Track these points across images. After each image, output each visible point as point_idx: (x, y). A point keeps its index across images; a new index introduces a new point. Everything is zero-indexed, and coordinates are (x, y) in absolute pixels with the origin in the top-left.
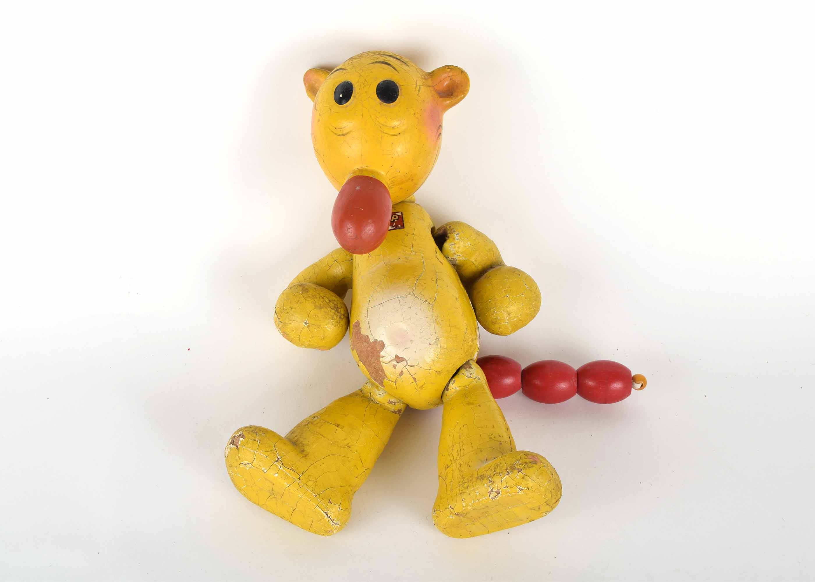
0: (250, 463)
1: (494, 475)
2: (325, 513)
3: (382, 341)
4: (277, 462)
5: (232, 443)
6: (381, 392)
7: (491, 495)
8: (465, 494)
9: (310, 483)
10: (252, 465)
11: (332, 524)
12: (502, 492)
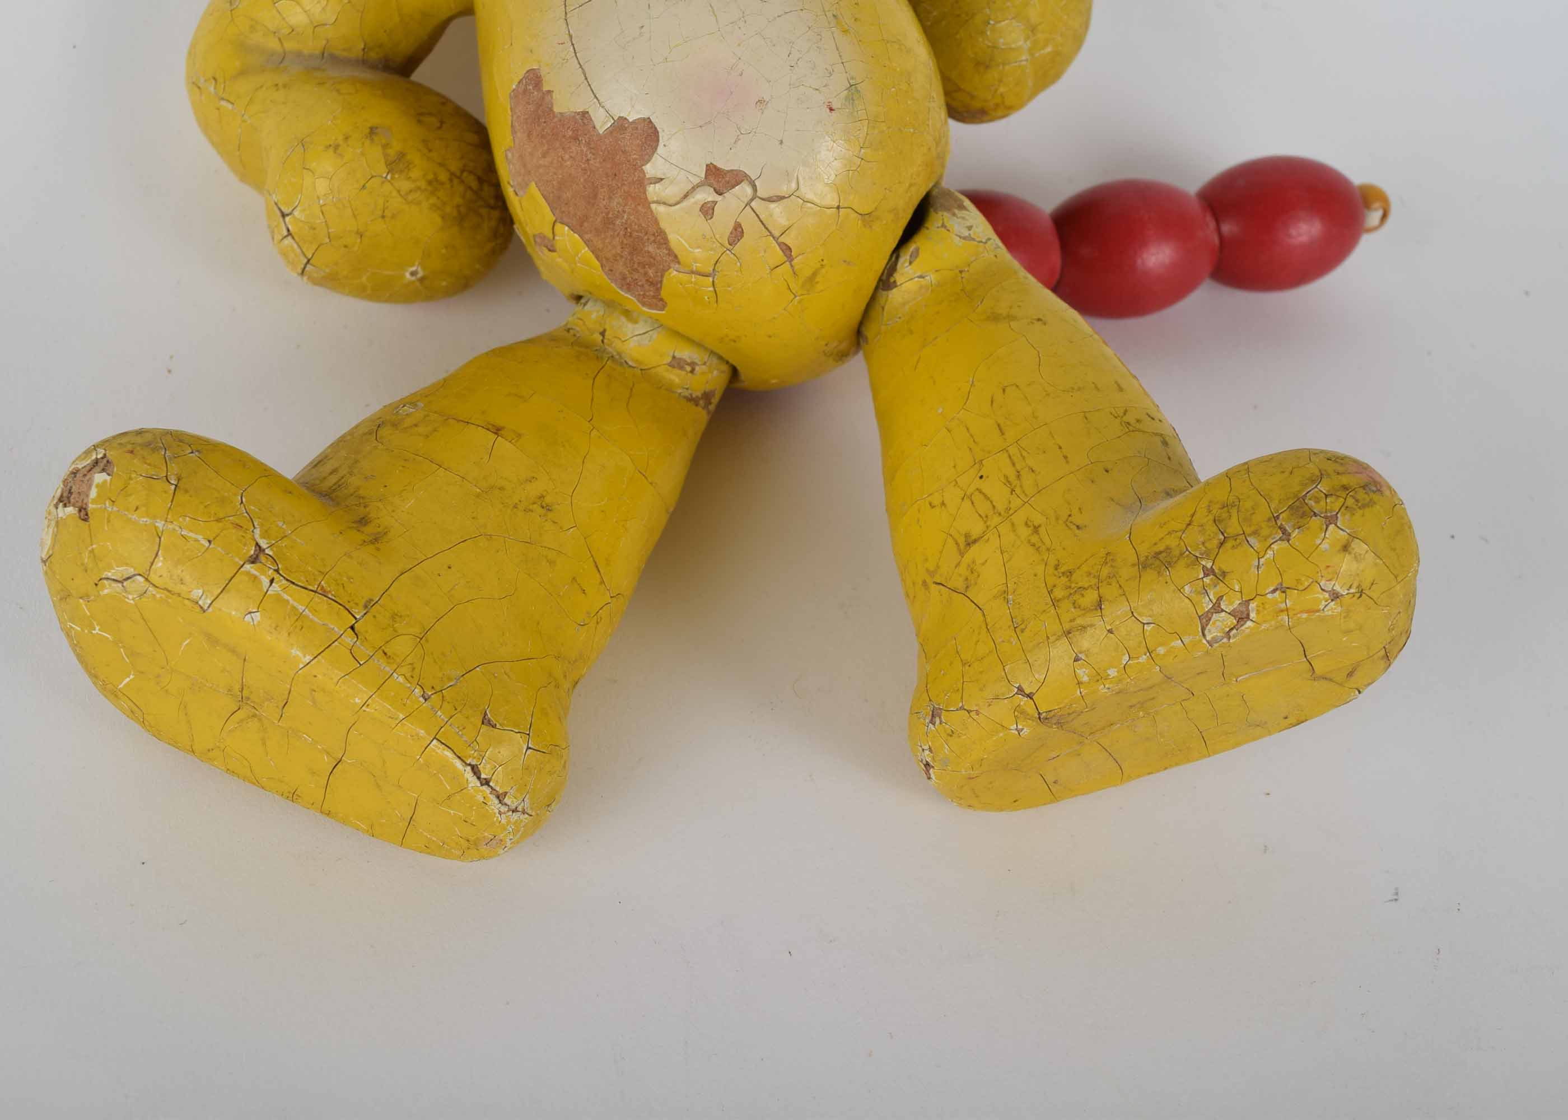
0: (140, 575)
1: (1222, 544)
2: (469, 768)
3: (644, 119)
4: (254, 560)
5: (64, 500)
6: (641, 328)
7: (1209, 627)
8: (1090, 631)
9: (402, 646)
10: (147, 580)
11: (500, 813)
12: (1258, 612)
